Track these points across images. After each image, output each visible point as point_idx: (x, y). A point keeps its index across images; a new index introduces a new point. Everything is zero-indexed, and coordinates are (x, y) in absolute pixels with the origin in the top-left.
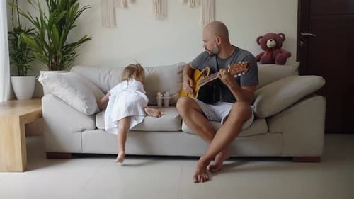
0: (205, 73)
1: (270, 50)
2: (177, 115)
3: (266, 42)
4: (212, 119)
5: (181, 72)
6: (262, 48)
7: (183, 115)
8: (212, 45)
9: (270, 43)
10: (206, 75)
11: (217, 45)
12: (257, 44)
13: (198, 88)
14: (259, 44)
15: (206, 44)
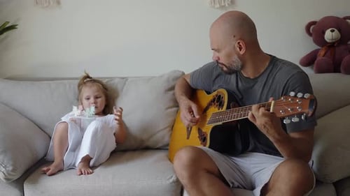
0: (218, 101)
1: (331, 46)
2: (174, 178)
3: (324, 33)
4: (236, 184)
5: (172, 88)
6: (316, 41)
7: (184, 181)
8: (229, 56)
9: (329, 35)
10: (221, 105)
11: (238, 54)
12: (307, 35)
13: (208, 129)
14: (310, 34)
15: (217, 54)
